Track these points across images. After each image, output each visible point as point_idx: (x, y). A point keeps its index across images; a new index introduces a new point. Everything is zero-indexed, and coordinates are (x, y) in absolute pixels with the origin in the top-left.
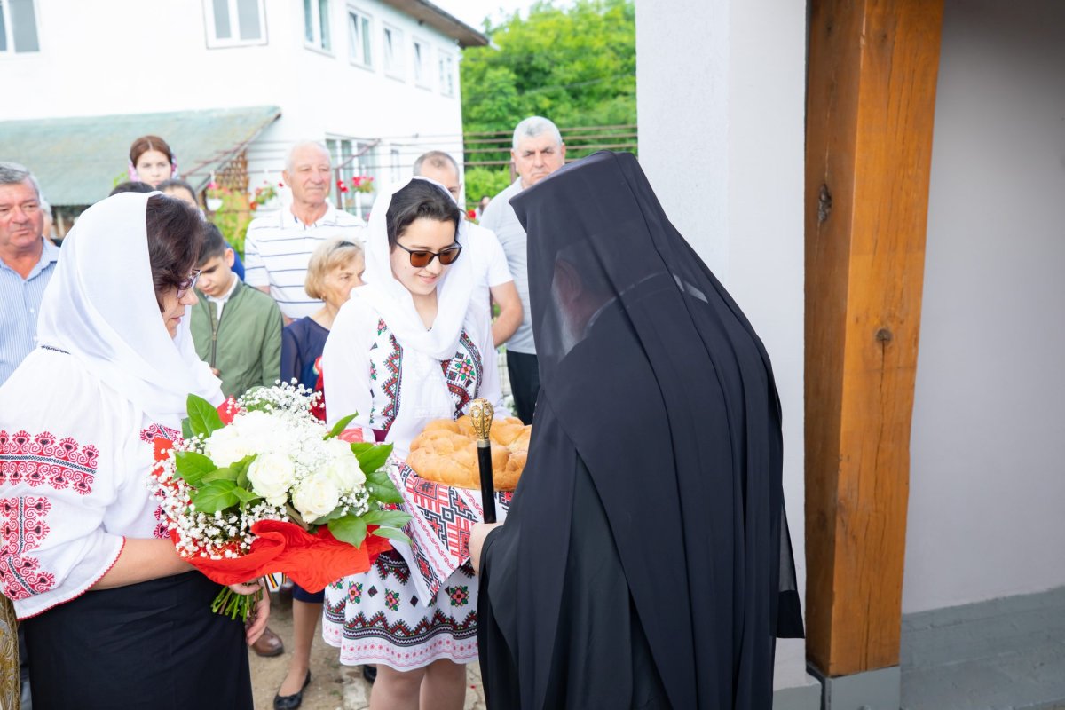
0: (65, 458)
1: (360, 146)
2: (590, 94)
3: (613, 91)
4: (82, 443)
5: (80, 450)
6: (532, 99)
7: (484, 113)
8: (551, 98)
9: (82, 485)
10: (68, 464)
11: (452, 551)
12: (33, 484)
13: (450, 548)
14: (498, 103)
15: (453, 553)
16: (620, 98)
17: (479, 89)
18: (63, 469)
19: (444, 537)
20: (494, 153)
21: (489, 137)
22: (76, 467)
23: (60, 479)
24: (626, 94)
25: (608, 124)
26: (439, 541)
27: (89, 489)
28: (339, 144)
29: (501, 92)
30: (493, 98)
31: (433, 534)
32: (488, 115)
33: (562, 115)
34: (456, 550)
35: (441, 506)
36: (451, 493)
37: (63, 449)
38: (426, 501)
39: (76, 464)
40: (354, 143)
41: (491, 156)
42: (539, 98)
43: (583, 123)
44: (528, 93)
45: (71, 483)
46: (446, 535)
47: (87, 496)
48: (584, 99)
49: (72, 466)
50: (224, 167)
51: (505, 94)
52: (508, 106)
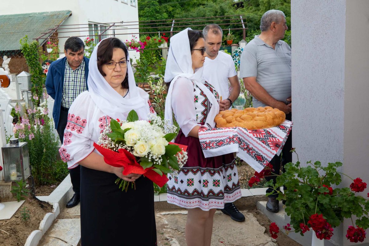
0: (76, 122)
1: (101, 27)
2: (189, 5)
3: (198, 3)
4: (82, 118)
5: (81, 120)
6: (165, 7)
7: (146, 13)
8: (173, 7)
9: (79, 131)
10: (77, 124)
11: (272, 149)
12: (72, 130)
13: (271, 148)
14: (151, 9)
15: (273, 149)
16: (201, 7)
17: (143, 3)
18: (75, 125)
19: (268, 145)
20: (150, 29)
21: (148, 23)
22: (79, 125)
23: (73, 128)
24: (203, 5)
25: (197, 17)
26: (267, 147)
27: (81, 132)
28: (93, 26)
29: (153, 4)
30: (149, 7)
31: (264, 145)
32: (147, 14)
33: (178, 14)
34: (273, 148)
35: (263, 135)
36: (265, 130)
37: (76, 119)
38: (258, 135)
39: (79, 124)
40: (99, 25)
41: (148, 30)
42: (168, 7)
43: (186, 17)
44: (163, 5)
45: (76, 130)
46: (268, 144)
47: (80, 134)
48: (186, 7)
49: (78, 125)
50: (51, 35)
51: (154, 5)
52: (155, 10)
